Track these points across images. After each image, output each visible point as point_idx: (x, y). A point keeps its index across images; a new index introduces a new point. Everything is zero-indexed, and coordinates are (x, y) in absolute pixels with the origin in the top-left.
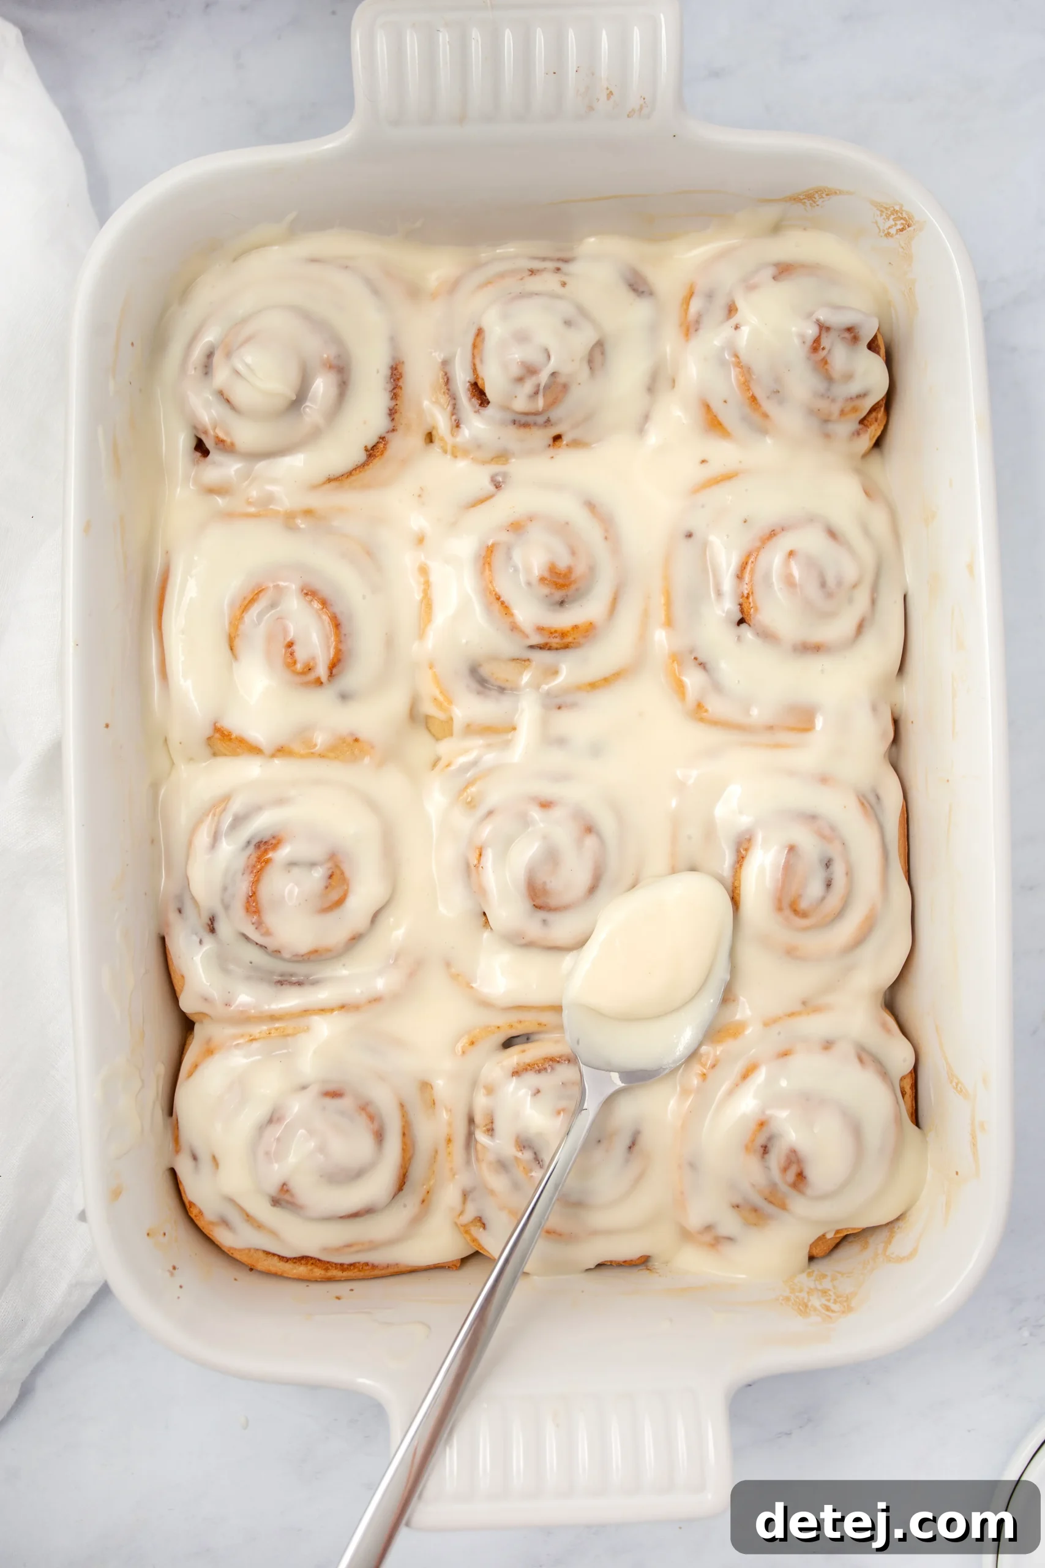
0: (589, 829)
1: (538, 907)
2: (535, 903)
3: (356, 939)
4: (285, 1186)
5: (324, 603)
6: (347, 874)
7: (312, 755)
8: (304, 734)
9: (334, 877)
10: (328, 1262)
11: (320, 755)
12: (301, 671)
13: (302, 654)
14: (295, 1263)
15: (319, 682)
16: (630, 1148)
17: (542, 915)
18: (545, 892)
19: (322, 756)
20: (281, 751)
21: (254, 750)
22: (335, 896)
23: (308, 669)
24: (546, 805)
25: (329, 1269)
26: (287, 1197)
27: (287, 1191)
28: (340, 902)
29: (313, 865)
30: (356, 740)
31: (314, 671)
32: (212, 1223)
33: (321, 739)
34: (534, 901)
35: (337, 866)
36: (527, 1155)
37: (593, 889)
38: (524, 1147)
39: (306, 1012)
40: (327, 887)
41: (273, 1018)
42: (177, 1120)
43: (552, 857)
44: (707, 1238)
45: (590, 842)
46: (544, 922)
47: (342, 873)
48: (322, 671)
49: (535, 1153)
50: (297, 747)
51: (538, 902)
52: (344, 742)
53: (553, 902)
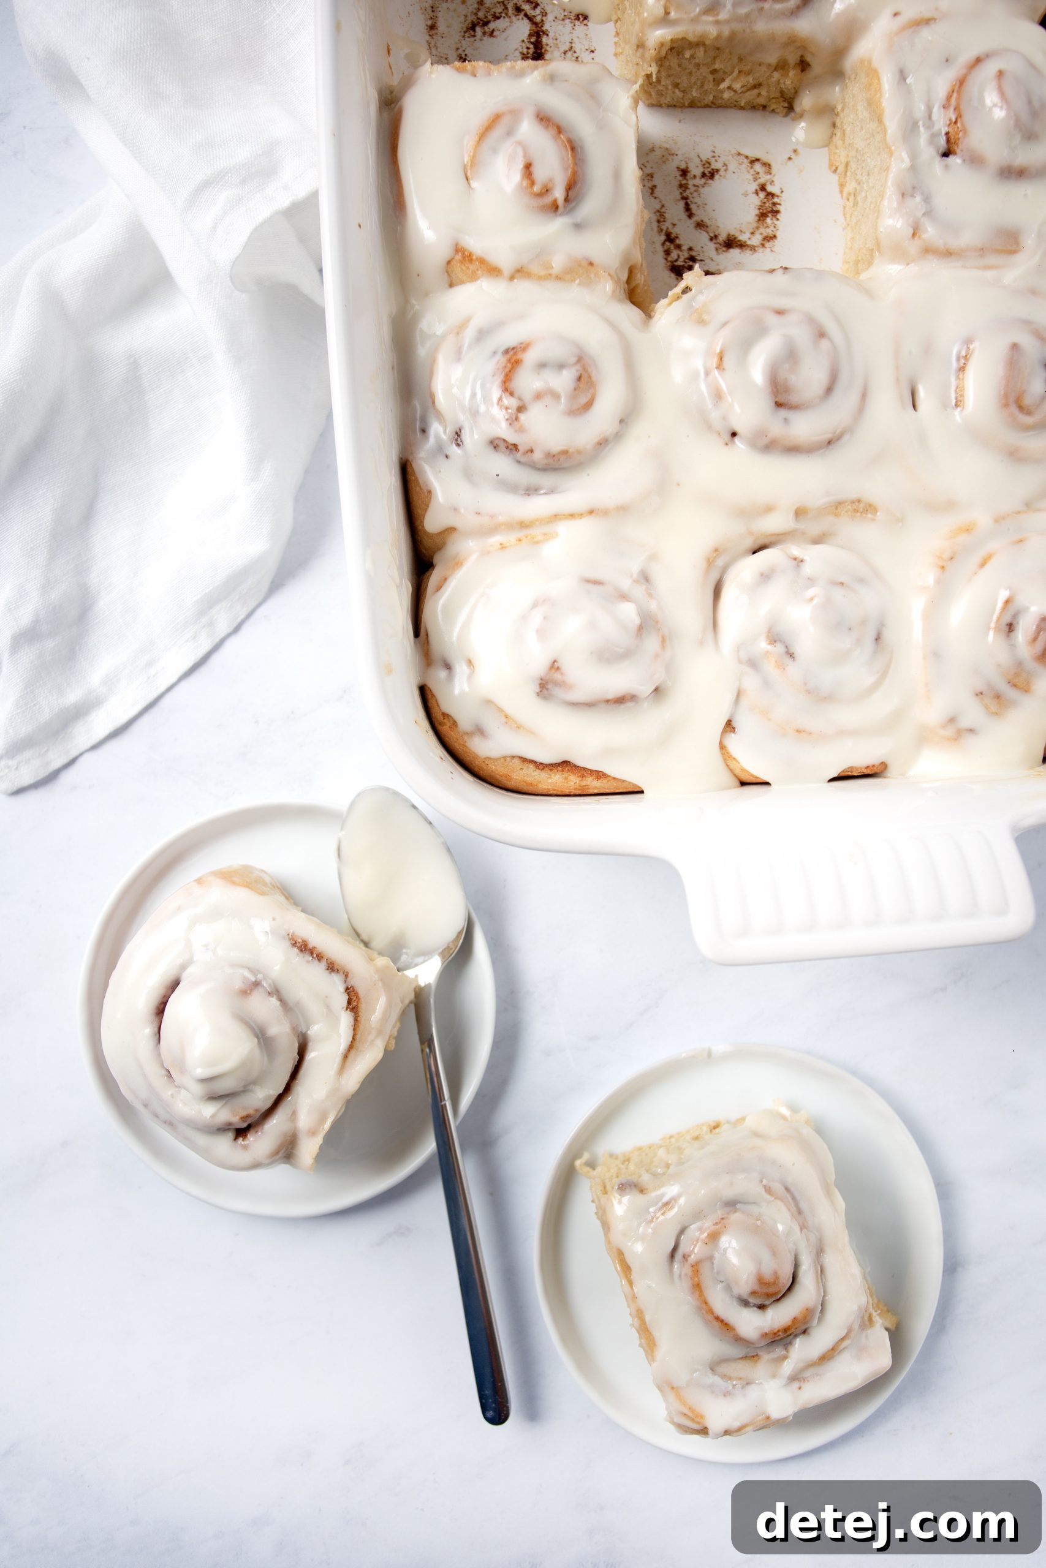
0: (822, 334)
1: (779, 405)
2: (777, 400)
3: (603, 444)
4: (555, 663)
5: (559, 130)
6: (594, 378)
7: (548, 277)
8: (541, 253)
9: (582, 379)
10: (584, 768)
11: (557, 276)
12: (539, 191)
13: (541, 174)
14: (551, 770)
15: (554, 207)
16: (876, 639)
17: (783, 413)
18: (787, 390)
19: (558, 278)
20: (520, 273)
21: (494, 271)
22: (583, 400)
23: (546, 191)
24: (780, 312)
25: (585, 776)
26: (557, 676)
27: (558, 668)
28: (588, 405)
29: (561, 366)
30: (591, 264)
31: (552, 193)
32: (469, 734)
33: (558, 263)
34: (776, 397)
35: (584, 369)
36: (780, 649)
37: (829, 390)
38: (775, 641)
39: (556, 517)
40: (575, 389)
41: (523, 525)
42: (427, 635)
43: (791, 355)
44: (950, 732)
45: (824, 344)
46: (786, 420)
47: (590, 377)
48: (559, 194)
49: (787, 647)
50: (535, 269)
51: (781, 399)
52: (580, 265)
53: (794, 399)
